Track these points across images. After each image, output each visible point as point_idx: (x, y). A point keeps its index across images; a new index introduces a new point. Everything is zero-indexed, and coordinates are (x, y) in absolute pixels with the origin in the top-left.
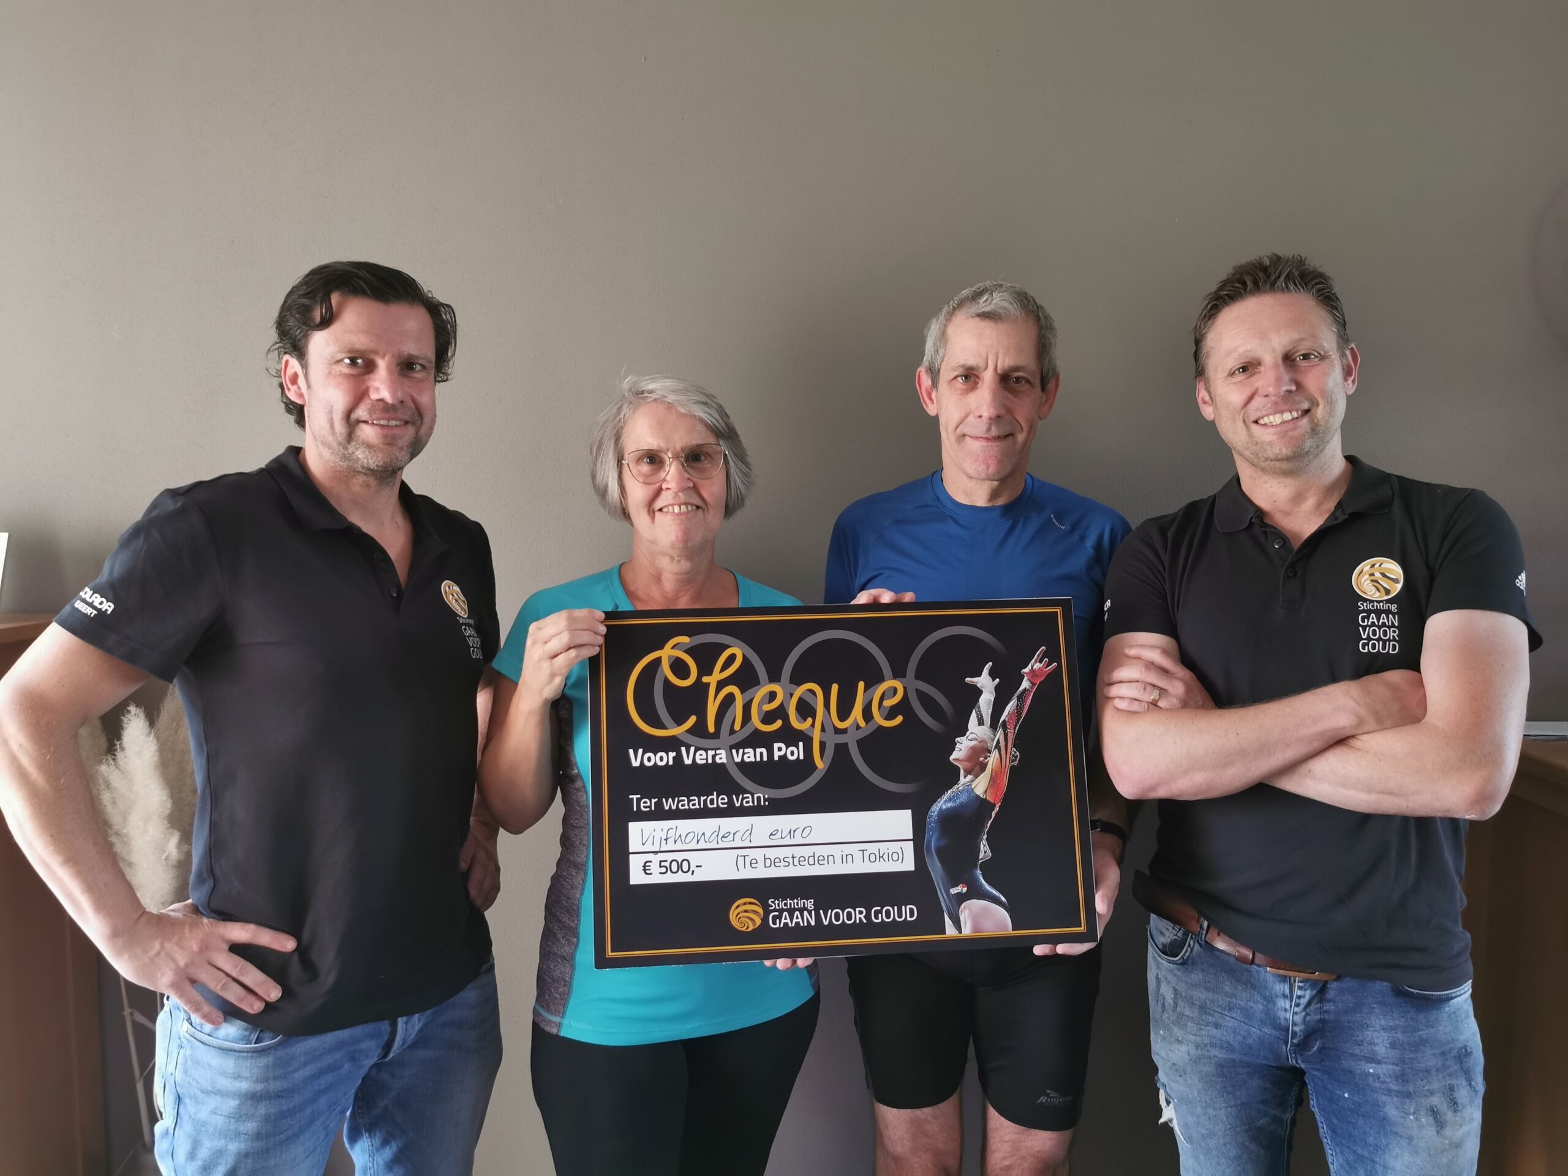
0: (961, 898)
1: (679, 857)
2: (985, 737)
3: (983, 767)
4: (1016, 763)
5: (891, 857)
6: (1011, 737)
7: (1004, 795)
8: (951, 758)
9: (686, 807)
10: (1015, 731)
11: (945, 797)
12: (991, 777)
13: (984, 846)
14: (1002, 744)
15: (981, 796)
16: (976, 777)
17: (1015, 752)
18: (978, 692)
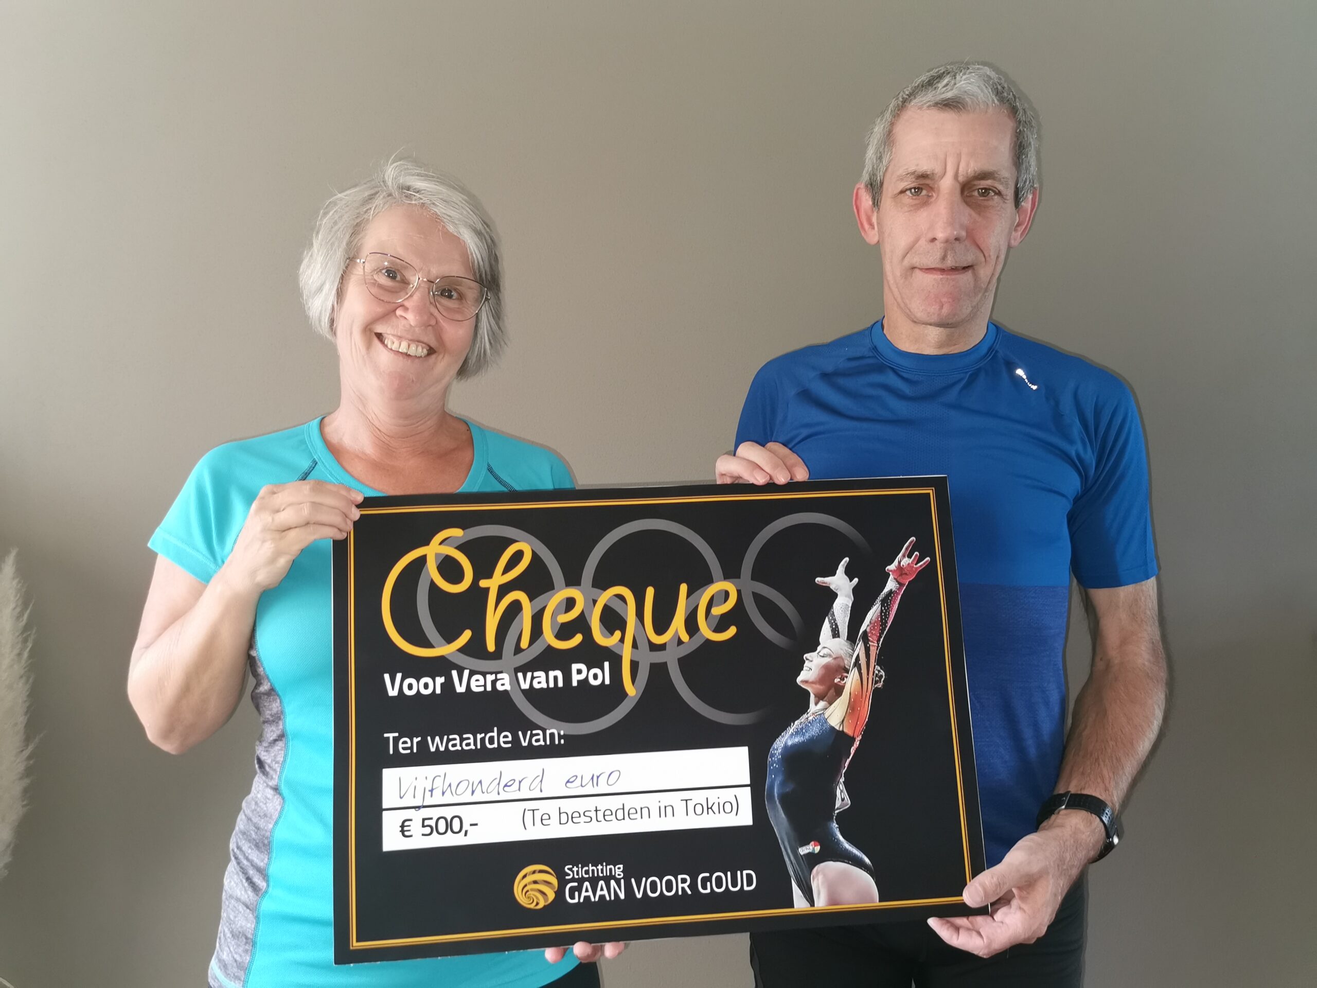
0: (813, 860)
1: (448, 812)
2: (842, 653)
3: (839, 690)
4: (880, 685)
5: (722, 808)
6: (874, 652)
7: (866, 725)
8: (799, 680)
9: (458, 748)
10: (878, 644)
11: (791, 730)
12: (849, 703)
13: (842, 791)
14: (863, 661)
15: (837, 728)
16: (831, 703)
17: (879, 671)
18: (831, 596)
